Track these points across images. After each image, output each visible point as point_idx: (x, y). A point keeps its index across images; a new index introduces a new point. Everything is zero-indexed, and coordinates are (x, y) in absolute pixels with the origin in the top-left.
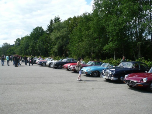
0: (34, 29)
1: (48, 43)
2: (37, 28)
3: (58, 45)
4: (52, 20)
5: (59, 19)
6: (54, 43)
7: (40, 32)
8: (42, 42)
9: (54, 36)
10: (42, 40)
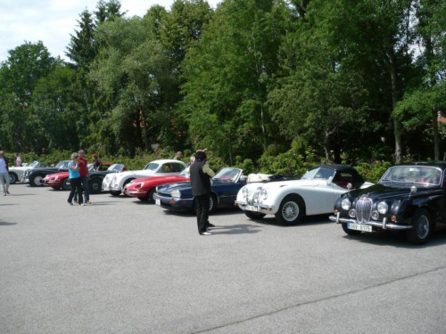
0: (11, 52)
1: (76, 99)
2: (23, 46)
3: (124, 105)
4: (86, 16)
5: (117, 11)
6: (104, 99)
7: (37, 63)
8: (49, 97)
9: (108, 72)
10: (50, 91)
